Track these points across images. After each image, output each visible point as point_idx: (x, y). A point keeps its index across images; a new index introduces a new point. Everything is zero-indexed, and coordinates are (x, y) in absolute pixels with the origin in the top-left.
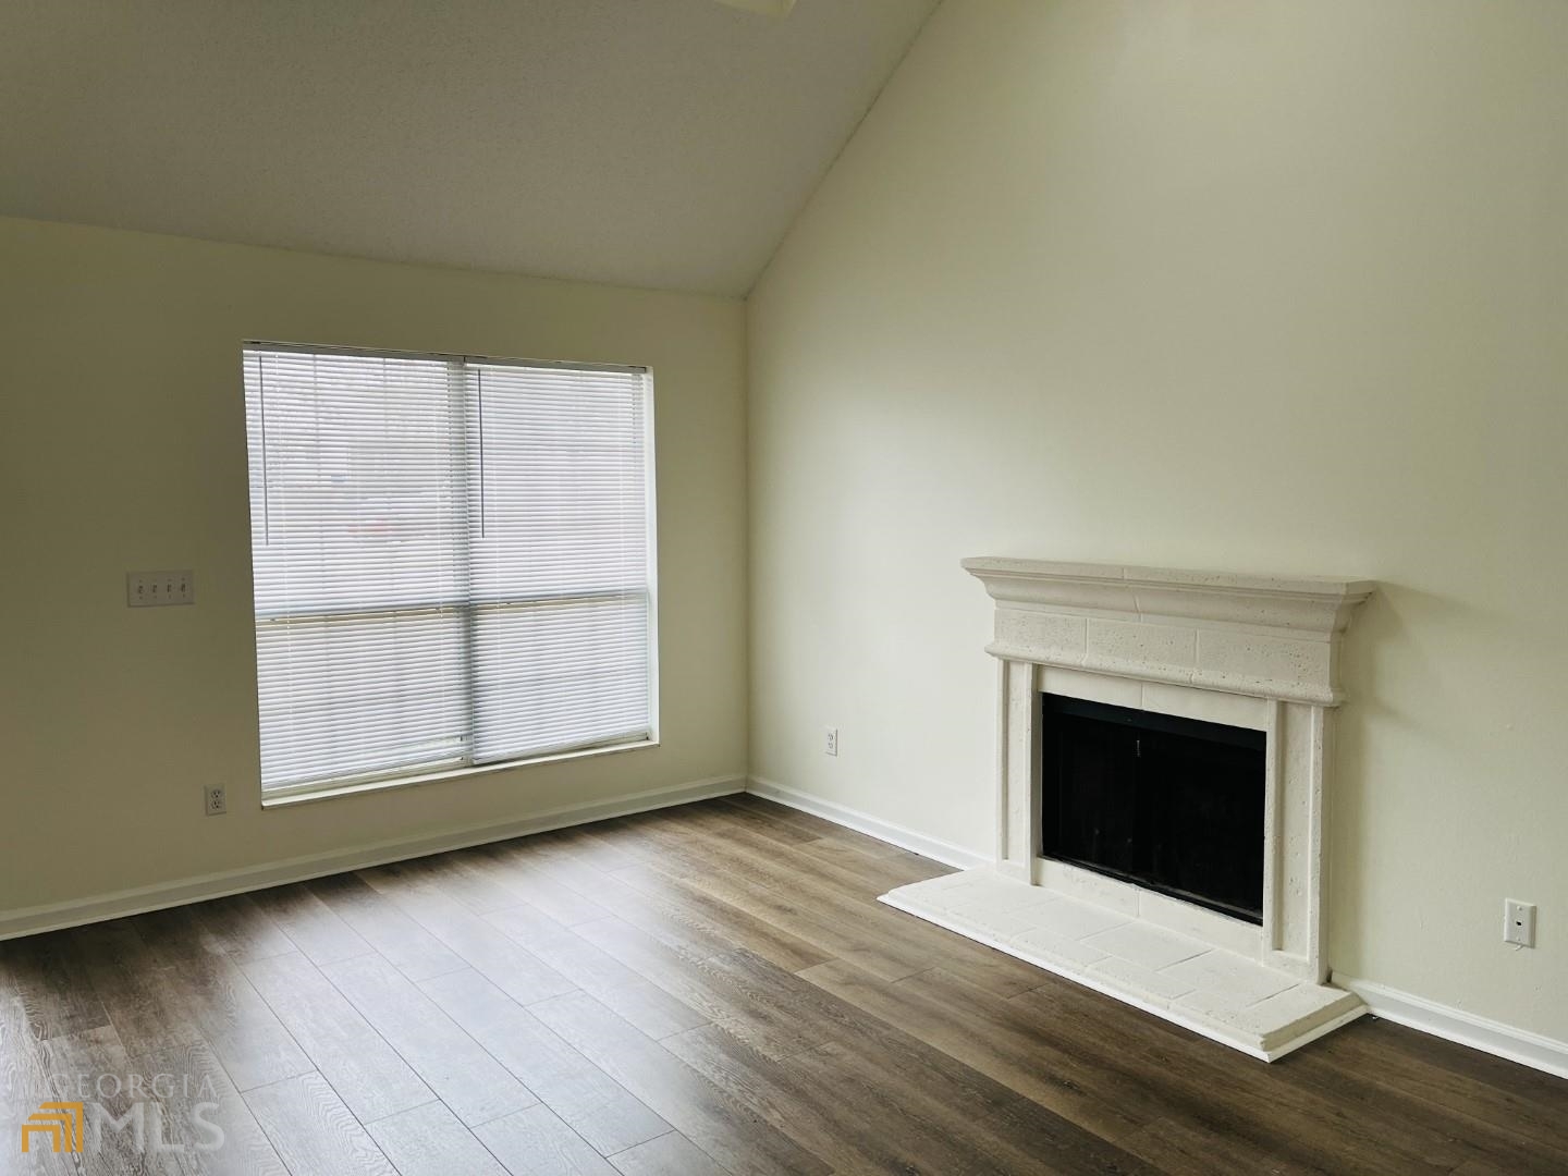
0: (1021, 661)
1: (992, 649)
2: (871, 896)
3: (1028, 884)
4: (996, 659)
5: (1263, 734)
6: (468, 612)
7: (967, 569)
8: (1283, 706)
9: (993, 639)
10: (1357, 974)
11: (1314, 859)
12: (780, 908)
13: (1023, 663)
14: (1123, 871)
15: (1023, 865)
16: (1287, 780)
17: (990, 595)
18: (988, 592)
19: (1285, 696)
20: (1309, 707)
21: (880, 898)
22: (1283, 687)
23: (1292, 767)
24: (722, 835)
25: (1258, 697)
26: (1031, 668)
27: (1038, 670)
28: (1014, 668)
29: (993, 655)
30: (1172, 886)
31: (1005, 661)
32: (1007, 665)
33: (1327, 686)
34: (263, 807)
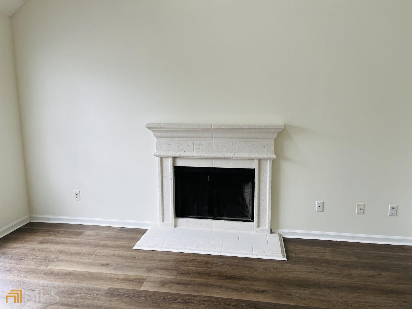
0: (167, 157)
1: (157, 154)
2: (130, 248)
3: (173, 228)
4: (157, 157)
5: (254, 170)
7: (147, 128)
8: (260, 161)
9: (156, 151)
10: (278, 228)
11: (269, 201)
12: (103, 265)
13: (168, 158)
14: (205, 216)
15: (171, 222)
16: (261, 181)
17: (155, 136)
18: (154, 135)
19: (260, 158)
20: (267, 160)
21: (134, 248)
22: (260, 156)
23: (262, 177)
24: (42, 243)
25: (252, 159)
26: (172, 159)
27: (174, 159)
28: (164, 160)
29: (157, 156)
30: (221, 217)
31: (161, 157)
32: (162, 159)
33: (273, 154)
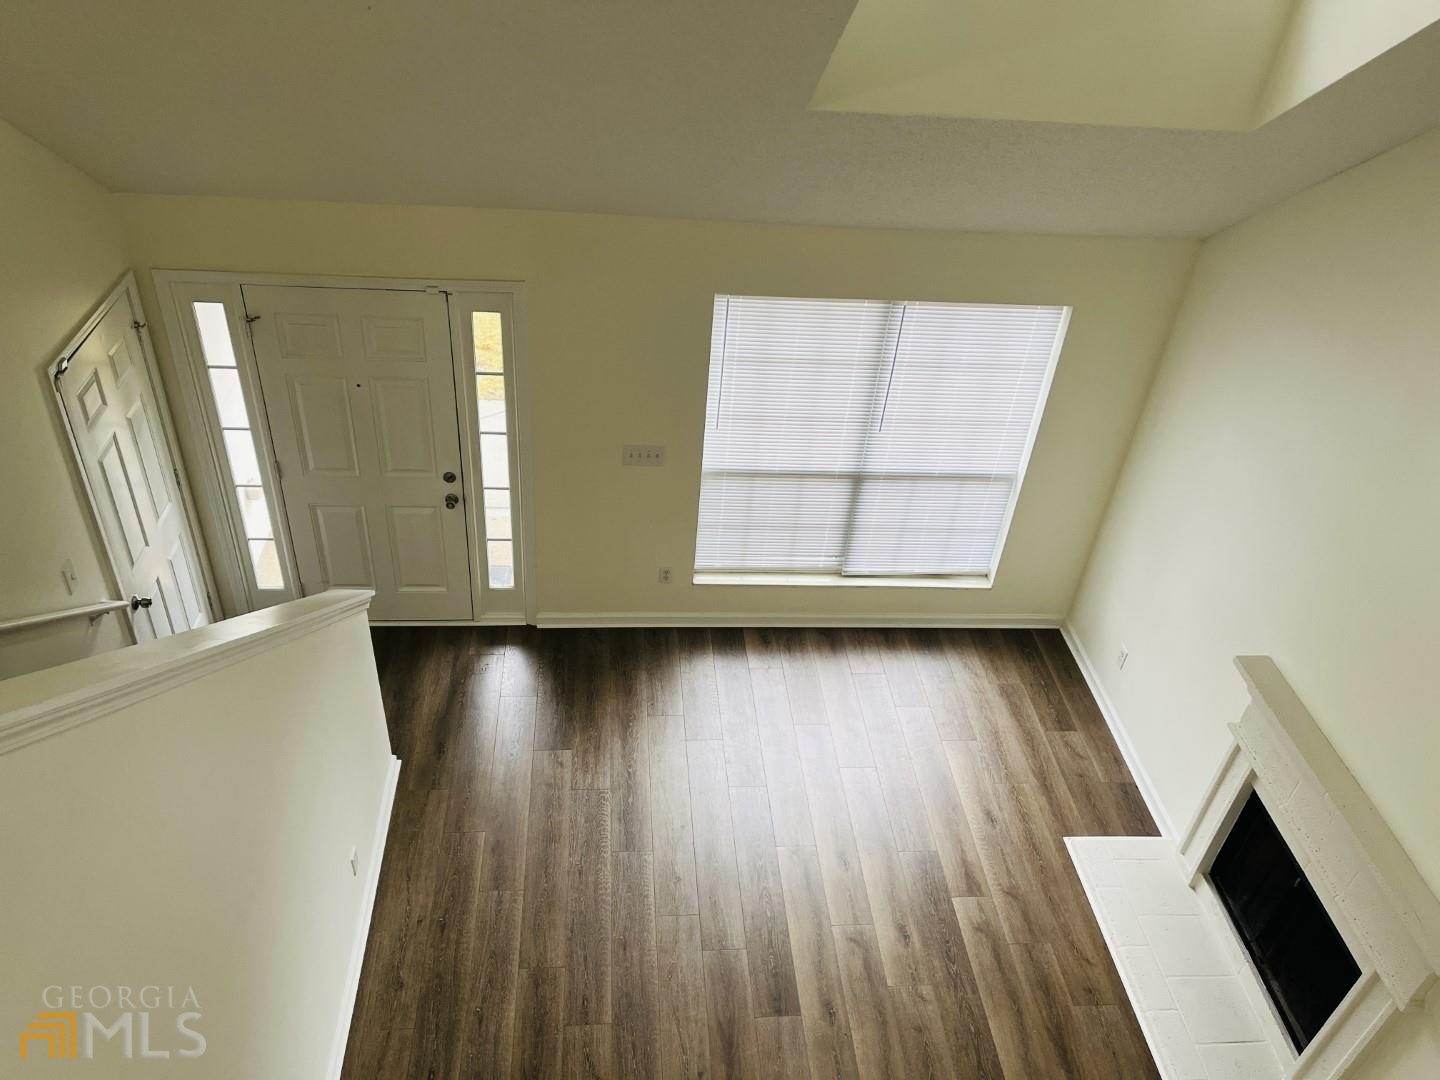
0: (1246, 758)
3: (1187, 885)
4: (1233, 737)
6: (857, 480)
13: (1246, 762)
15: (1190, 870)
21: (1066, 839)
26: (1251, 769)
27: (1255, 776)
28: (1241, 755)
29: (1232, 733)
31: (1237, 746)
32: (1237, 750)
34: (693, 584)
